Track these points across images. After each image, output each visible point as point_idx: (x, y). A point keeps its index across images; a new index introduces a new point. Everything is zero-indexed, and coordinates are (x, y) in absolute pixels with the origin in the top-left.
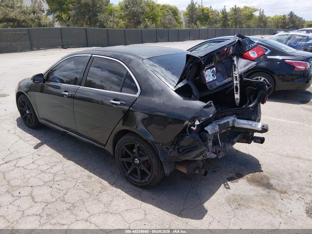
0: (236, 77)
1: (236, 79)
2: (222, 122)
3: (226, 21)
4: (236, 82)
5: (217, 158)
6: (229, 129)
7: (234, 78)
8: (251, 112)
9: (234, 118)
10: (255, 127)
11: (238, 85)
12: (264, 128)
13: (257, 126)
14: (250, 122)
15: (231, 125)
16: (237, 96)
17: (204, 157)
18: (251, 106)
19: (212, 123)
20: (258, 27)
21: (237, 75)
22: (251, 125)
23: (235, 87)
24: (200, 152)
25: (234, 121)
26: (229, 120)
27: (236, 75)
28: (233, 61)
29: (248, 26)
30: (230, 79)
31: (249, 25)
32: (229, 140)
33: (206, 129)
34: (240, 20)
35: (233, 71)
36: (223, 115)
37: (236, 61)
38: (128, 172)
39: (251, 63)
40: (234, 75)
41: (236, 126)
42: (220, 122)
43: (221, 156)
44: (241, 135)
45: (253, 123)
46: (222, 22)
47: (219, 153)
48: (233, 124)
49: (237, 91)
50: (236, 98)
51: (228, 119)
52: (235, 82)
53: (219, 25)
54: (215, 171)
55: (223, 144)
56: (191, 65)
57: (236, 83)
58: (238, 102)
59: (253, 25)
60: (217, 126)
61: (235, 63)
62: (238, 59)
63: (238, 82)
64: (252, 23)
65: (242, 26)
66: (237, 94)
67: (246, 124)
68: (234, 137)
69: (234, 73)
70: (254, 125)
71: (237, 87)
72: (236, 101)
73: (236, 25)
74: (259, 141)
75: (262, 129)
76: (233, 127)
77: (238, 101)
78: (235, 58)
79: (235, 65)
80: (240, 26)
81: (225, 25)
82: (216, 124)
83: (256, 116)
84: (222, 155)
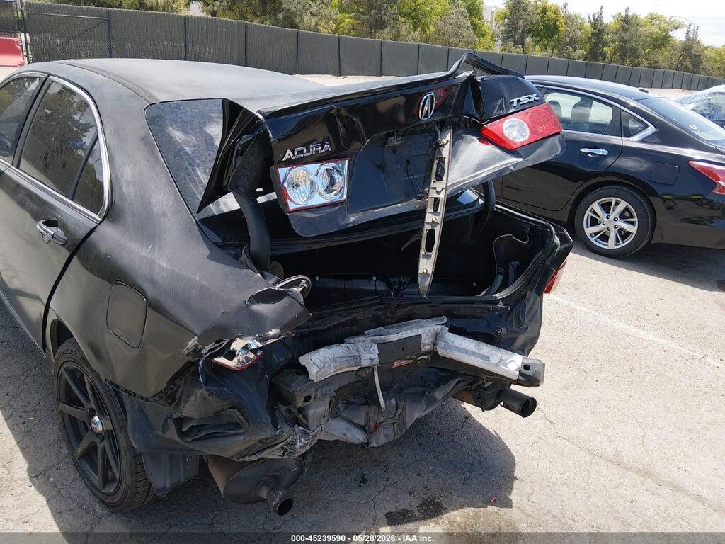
0: (436, 200)
1: (436, 208)
2: (395, 336)
3: (600, 45)
4: (434, 219)
5: (368, 444)
6: (426, 357)
7: (430, 203)
8: (500, 316)
9: (440, 327)
10: (496, 365)
11: (438, 230)
12: (529, 373)
13: (506, 365)
14: (486, 349)
15: (427, 348)
16: (426, 265)
17: (284, 454)
18: (499, 296)
19: (362, 334)
20: (678, 69)
21: (442, 196)
22: (487, 358)
23: (425, 232)
24: (260, 441)
25: (437, 337)
26: (420, 331)
27: (438, 193)
28: (438, 146)
29: (654, 65)
30: (412, 205)
31: (656, 62)
32: (419, 389)
33: (304, 360)
34: (635, 46)
35: (433, 180)
36: (403, 311)
37: (447, 146)
38: (79, 451)
39: (503, 159)
40: (433, 194)
41: (441, 352)
42: (388, 333)
43: (383, 440)
44: (459, 382)
45: (494, 352)
46: (588, 46)
47: (375, 430)
48: (434, 344)
49: (429, 248)
50: (420, 271)
51: (419, 327)
52: (429, 217)
53: (579, 52)
54: (364, 481)
55: (393, 402)
56: (245, 138)
57: (433, 222)
58: (425, 284)
59: (666, 64)
60: (375, 347)
61: (445, 152)
62: (456, 139)
63: (439, 219)
64: (663, 56)
65: (636, 61)
66: (428, 257)
67: (473, 354)
68: (437, 385)
69: (432, 185)
70: (494, 360)
71: (431, 233)
72: (420, 280)
73: (623, 58)
74: (517, 406)
75: (521, 374)
76: (434, 354)
77: (427, 282)
78: (448, 138)
79: (442, 160)
80: (632, 62)
81: (595, 53)
82: (373, 342)
83: (515, 328)
84: (386, 436)
